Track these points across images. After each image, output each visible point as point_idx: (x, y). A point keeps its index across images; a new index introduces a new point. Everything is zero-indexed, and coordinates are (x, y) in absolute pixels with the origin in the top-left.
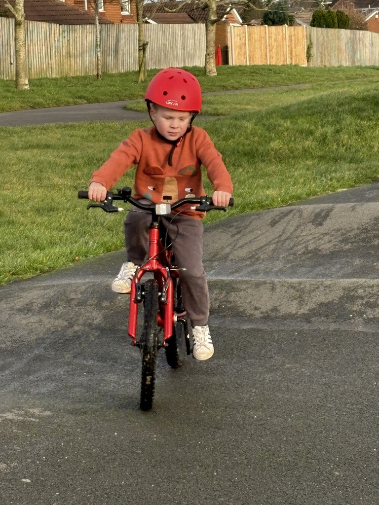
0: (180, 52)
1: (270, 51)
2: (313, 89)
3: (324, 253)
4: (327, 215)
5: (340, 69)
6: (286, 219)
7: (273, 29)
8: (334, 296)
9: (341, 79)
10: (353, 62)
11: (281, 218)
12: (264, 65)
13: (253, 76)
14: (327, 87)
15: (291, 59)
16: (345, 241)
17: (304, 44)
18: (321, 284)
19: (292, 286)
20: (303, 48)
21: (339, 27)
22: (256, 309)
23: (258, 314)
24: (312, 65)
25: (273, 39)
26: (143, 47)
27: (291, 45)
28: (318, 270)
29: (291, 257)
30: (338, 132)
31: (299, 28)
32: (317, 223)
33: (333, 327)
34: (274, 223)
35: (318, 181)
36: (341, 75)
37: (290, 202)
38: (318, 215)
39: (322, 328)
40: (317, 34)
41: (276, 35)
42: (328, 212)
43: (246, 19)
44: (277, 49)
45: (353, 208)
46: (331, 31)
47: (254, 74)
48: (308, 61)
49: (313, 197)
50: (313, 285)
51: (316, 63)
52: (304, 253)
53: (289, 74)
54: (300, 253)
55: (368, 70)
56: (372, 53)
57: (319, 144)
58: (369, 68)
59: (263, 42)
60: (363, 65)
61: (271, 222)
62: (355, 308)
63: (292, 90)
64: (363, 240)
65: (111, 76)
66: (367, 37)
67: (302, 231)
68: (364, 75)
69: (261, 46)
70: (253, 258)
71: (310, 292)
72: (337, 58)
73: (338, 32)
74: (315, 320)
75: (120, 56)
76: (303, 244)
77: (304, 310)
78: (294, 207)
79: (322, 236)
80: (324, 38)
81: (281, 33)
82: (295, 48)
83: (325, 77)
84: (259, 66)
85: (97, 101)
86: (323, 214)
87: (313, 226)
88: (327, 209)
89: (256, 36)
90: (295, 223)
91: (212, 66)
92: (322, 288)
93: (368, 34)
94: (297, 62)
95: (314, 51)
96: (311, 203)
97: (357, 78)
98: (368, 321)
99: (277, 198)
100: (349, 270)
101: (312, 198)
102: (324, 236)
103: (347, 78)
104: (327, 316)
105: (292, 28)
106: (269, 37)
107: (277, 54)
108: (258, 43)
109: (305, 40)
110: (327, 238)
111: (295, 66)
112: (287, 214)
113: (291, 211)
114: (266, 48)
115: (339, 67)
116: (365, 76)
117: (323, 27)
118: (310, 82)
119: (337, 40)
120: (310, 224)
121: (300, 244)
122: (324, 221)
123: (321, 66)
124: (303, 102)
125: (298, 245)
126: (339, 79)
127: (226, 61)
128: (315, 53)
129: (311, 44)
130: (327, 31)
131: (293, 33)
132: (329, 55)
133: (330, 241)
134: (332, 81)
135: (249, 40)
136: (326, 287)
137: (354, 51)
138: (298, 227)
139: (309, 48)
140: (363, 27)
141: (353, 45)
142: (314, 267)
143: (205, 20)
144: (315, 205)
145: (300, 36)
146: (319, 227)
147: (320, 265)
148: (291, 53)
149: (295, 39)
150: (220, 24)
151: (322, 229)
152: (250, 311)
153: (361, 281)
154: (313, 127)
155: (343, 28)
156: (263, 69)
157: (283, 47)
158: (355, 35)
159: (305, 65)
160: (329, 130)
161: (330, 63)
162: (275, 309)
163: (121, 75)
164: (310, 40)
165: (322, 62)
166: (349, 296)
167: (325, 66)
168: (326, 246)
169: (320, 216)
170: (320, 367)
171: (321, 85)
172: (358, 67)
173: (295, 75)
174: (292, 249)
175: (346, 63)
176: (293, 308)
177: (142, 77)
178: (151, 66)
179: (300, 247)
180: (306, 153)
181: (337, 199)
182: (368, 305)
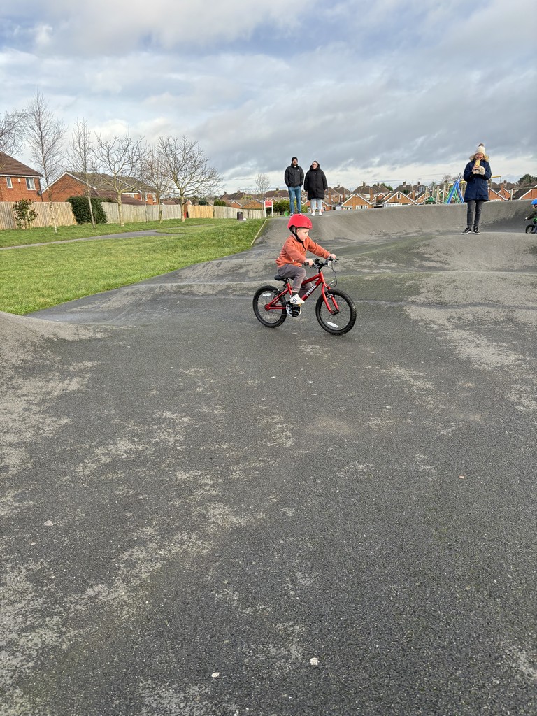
0: (173, 214)
1: (201, 213)
2: (215, 225)
3: (220, 275)
4: (221, 264)
6: (208, 265)
7: (202, 206)
8: (224, 288)
10: (228, 217)
11: (206, 265)
12: (200, 218)
13: (196, 221)
14: (220, 224)
15: (208, 216)
16: (226, 271)
17: (212, 211)
19: (210, 285)
25: (202, 210)
26: (161, 212)
28: (219, 281)
29: (210, 277)
31: (210, 206)
32: (218, 266)
33: (223, 297)
34: (204, 267)
35: (218, 254)
36: (224, 221)
37: (209, 260)
39: (220, 298)
40: (216, 208)
41: (203, 208)
43: (193, 203)
44: (204, 212)
45: (229, 261)
46: (221, 207)
48: (213, 217)
49: (217, 259)
50: (217, 285)
51: (216, 217)
52: (214, 276)
53: (208, 221)
56: (233, 214)
57: (218, 242)
59: (199, 210)
60: (231, 218)
62: (230, 291)
63: (209, 225)
64: (232, 271)
65: (151, 222)
67: (213, 269)
68: (231, 221)
69: (199, 212)
70: (198, 277)
71: (216, 287)
72: (222, 216)
74: (218, 295)
77: (215, 292)
78: (210, 262)
79: (219, 270)
80: (218, 209)
81: (205, 208)
82: (209, 212)
83: (219, 222)
84: (198, 218)
85: (147, 230)
88: (221, 262)
91: (183, 218)
92: (220, 286)
93: (232, 208)
94: (210, 217)
95: (215, 213)
97: (228, 222)
98: (234, 295)
99: (205, 259)
100: (228, 280)
103: (226, 222)
104: (221, 294)
105: (208, 206)
107: (204, 215)
108: (197, 211)
110: (221, 271)
115: (223, 218)
118: (214, 223)
119: (222, 210)
120: (216, 267)
121: (213, 273)
122: (220, 266)
127: (188, 217)
129: (214, 211)
130: (219, 207)
131: (208, 208)
132: (220, 215)
135: (195, 210)
137: (228, 214)
138: (212, 267)
140: (230, 206)
141: (227, 212)
142: (217, 279)
143: (180, 203)
144: (217, 261)
145: (211, 209)
147: (219, 279)
148: (208, 214)
149: (209, 210)
150: (185, 204)
151: (219, 268)
153: (232, 283)
155: (224, 206)
157: (206, 212)
158: (228, 208)
161: (220, 217)
162: (205, 293)
163: (154, 221)
165: (218, 217)
166: (228, 288)
168: (221, 273)
169: (219, 264)
171: (218, 224)
173: (210, 221)
174: (210, 274)
175: (225, 217)
176: (211, 292)
177: (161, 222)
178: (164, 219)
180: (214, 245)
181: (224, 259)
182: (234, 290)
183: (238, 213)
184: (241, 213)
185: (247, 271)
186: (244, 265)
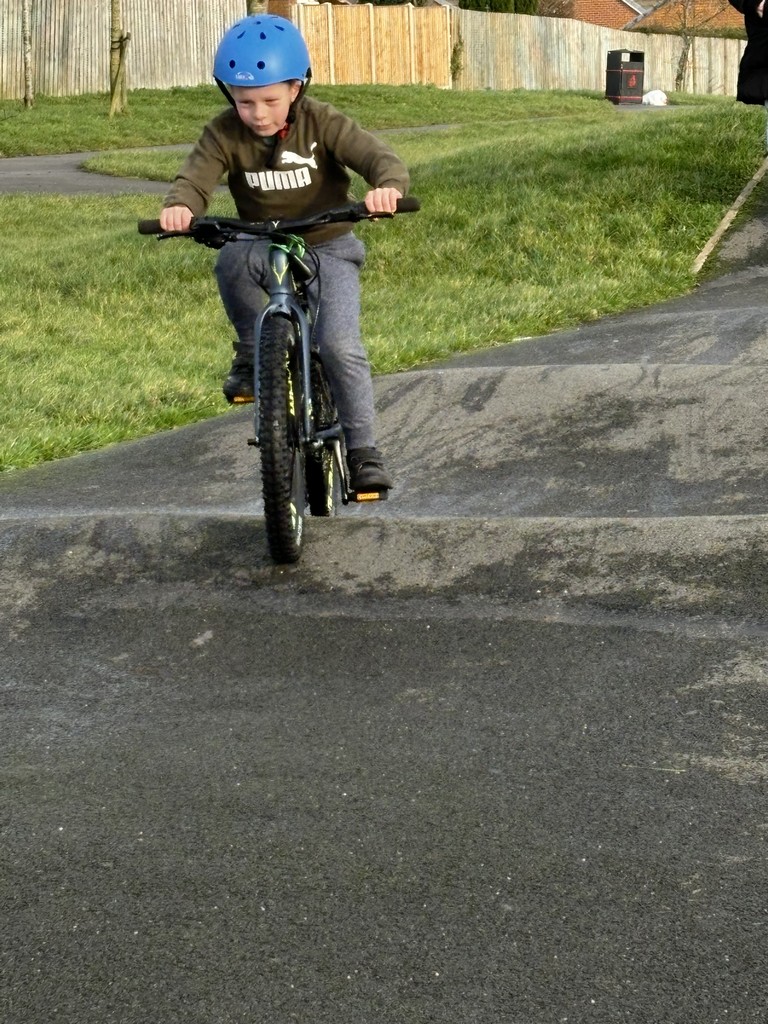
0: (194, 56)
1: (377, 57)
2: (464, 135)
3: (485, 464)
4: (491, 390)
5: (518, 95)
6: (410, 396)
7: (384, 11)
8: (507, 550)
9: (519, 115)
10: (545, 81)
11: (399, 395)
12: (365, 85)
13: (343, 107)
14: (493, 130)
15: (421, 73)
16: (528, 440)
17: (447, 43)
18: (480, 528)
19: (420, 532)
20: (444, 51)
21: (517, 11)
22: (348, 577)
23: (351, 588)
24: (461, 88)
25: (384, 33)
26: (120, 44)
27: (420, 44)
28: (475, 499)
29: (420, 474)
30: (513, 221)
31: (437, 12)
32: (472, 404)
33: (502, 613)
34: (384, 405)
35: (473, 321)
36: (521, 108)
37: (417, 362)
38: (473, 389)
39: (480, 617)
40: (473, 26)
41: (389, 24)
42: (494, 383)
44: (392, 51)
45: (545, 376)
46: (503, 19)
47: (345, 103)
48: (454, 78)
49: (465, 353)
50: (464, 529)
51: (470, 82)
52: (445, 466)
53: (417, 104)
54: (436, 464)
55: (575, 98)
56: (583, 64)
57: (476, 246)
58: (577, 94)
59: (363, 36)
60: (565, 89)
61: (380, 402)
62: (547, 576)
63: (423, 137)
64: (564, 440)
65: (55, 101)
66: (573, 32)
67: (441, 420)
68: (566, 108)
69: (359, 48)
71: (456, 544)
72: (512, 74)
73: (516, 20)
74: (467, 601)
75: (72, 63)
76: (442, 446)
77: (446, 579)
78: (424, 372)
79: (480, 431)
80: (486, 31)
81: (400, 19)
82: (429, 51)
83: (489, 112)
84: (355, 86)
85: (25, 152)
86: (483, 387)
87: (464, 412)
88: (491, 377)
89: (351, 28)
90: (426, 405)
92: (480, 535)
93: (574, 25)
94: (433, 80)
95: (466, 58)
96: (460, 364)
97: (550, 115)
98: (572, 603)
99: (391, 353)
100: (535, 499)
101: (459, 354)
102: (485, 432)
103: (534, 114)
104: (490, 592)
105: (423, 10)
106: (376, 28)
107: (392, 64)
108: (352, 40)
109: (449, 36)
110: (491, 436)
111: (429, 88)
112: (410, 387)
113: (419, 381)
114: (370, 50)
115: (516, 91)
116: (568, 110)
117: (485, 10)
118: (459, 120)
119: (513, 38)
120: (459, 406)
121: (439, 448)
122: (485, 401)
123: (480, 89)
124: (444, 162)
125: (433, 450)
126: (516, 115)
128: (469, 62)
129: (461, 43)
130: (493, 19)
131: (423, 21)
132: (495, 67)
133: (497, 442)
134: (502, 119)
135: (337, 33)
136: (490, 533)
137: (546, 60)
138: (433, 412)
139: (456, 53)
140: (564, 10)
141: (546, 48)
142: (467, 492)
144: (467, 370)
145: (439, 28)
146: (477, 414)
147: (477, 489)
148: (420, 61)
149: (428, 33)
151: (480, 418)
152: (335, 582)
153: (559, 521)
154: (463, 212)
155: (525, 13)
156: (363, 93)
157: (404, 50)
158: (549, 27)
159: (448, 86)
160: (497, 217)
161: (500, 83)
162: (386, 578)
163: (73, 101)
164: (460, 37)
165: (483, 80)
166: (536, 552)
167: (488, 89)
168: (489, 453)
169: (478, 391)
170: (476, 695)
171: (480, 127)
172: (554, 92)
173: (428, 107)
174: (420, 457)
175: (529, 84)
176: (421, 575)
177: (116, 105)
178: (135, 82)
179: (437, 452)
180: (451, 263)
181: (511, 357)
182: (572, 570)
183: (614, 58)
184: (637, 57)
185: (665, 444)
186: (645, 405)
